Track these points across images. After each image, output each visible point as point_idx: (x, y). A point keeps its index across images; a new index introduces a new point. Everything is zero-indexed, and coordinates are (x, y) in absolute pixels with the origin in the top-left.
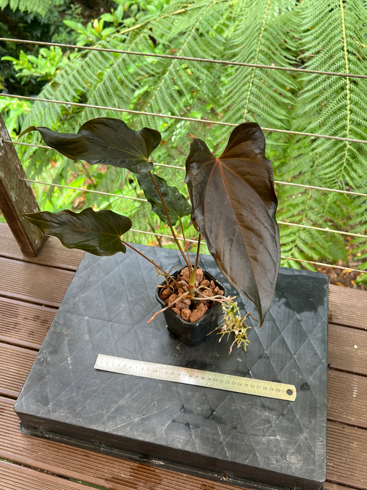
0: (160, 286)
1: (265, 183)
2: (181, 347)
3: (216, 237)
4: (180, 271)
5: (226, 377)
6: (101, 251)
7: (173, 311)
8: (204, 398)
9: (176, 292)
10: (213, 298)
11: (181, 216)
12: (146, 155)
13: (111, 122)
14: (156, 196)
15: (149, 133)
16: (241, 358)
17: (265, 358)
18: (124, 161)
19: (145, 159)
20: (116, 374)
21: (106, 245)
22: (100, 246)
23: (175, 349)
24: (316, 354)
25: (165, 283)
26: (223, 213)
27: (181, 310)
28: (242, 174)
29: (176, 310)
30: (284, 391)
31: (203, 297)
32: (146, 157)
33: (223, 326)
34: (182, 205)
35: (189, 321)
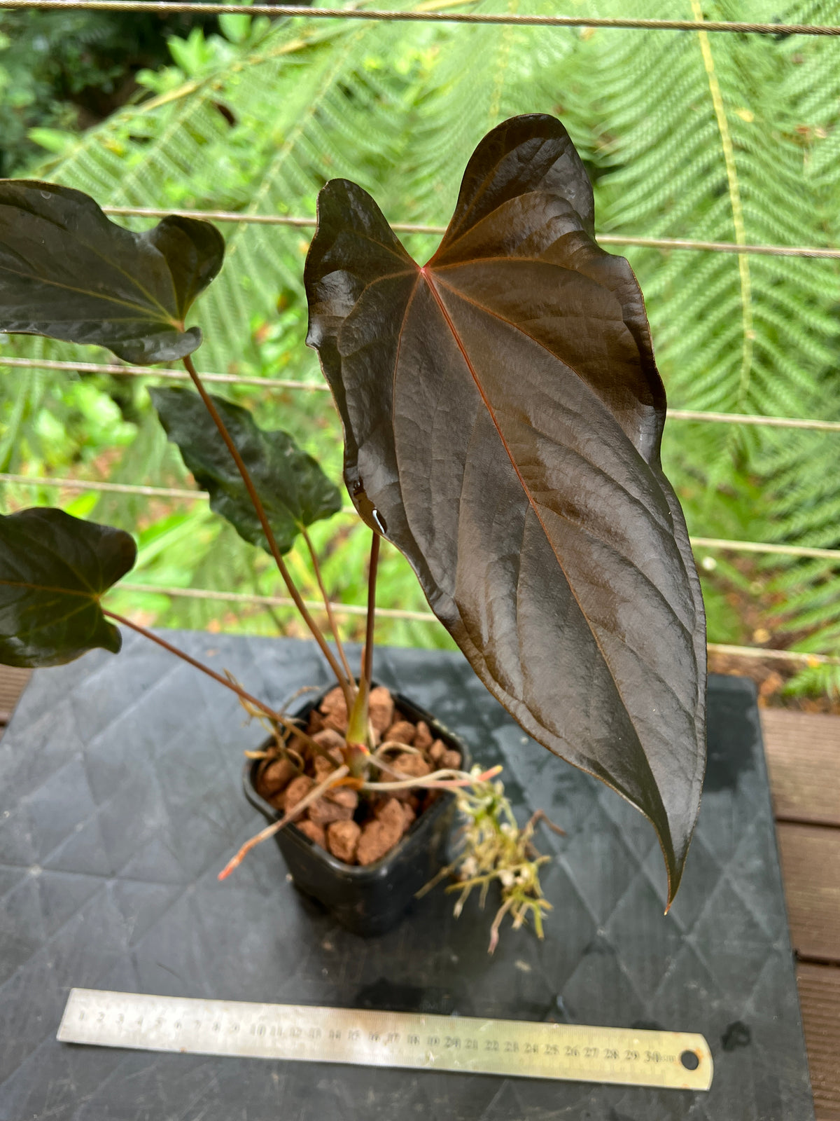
0: (256, 755)
1: (611, 336)
2: (338, 941)
3: (453, 552)
4: (320, 702)
5: (486, 1028)
6: (29, 650)
7: (302, 835)
8: (419, 1107)
9: (310, 770)
10: (429, 780)
11: (308, 521)
12: (176, 307)
13: (47, 196)
14: (221, 462)
15: (182, 232)
16: (527, 959)
17: (601, 952)
18: (97, 326)
19: (173, 322)
20: (131, 1054)
21: (44, 630)
22: (23, 633)
23: (317, 949)
24: (752, 924)
25: (272, 743)
26: (469, 461)
27: (326, 827)
28: (522, 314)
29: (310, 828)
30: (671, 1059)
31: (396, 780)
32: (175, 317)
33: (462, 862)
34: (307, 487)
35: (355, 862)
